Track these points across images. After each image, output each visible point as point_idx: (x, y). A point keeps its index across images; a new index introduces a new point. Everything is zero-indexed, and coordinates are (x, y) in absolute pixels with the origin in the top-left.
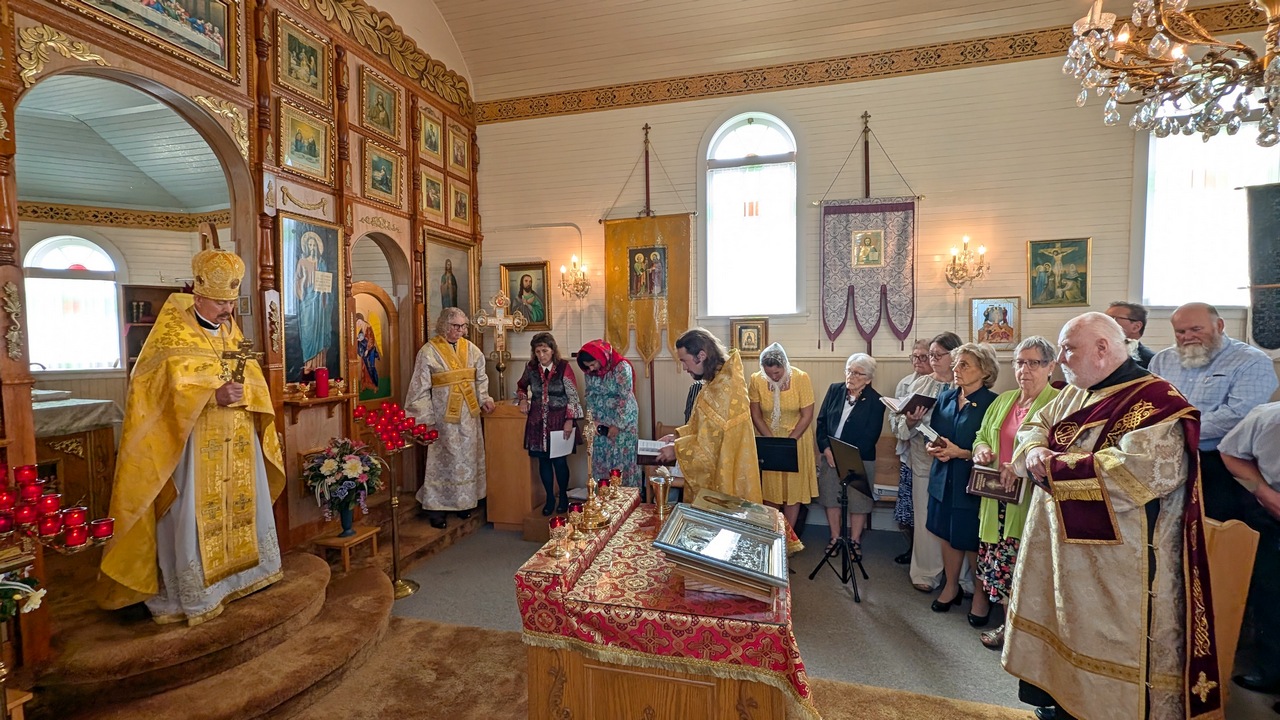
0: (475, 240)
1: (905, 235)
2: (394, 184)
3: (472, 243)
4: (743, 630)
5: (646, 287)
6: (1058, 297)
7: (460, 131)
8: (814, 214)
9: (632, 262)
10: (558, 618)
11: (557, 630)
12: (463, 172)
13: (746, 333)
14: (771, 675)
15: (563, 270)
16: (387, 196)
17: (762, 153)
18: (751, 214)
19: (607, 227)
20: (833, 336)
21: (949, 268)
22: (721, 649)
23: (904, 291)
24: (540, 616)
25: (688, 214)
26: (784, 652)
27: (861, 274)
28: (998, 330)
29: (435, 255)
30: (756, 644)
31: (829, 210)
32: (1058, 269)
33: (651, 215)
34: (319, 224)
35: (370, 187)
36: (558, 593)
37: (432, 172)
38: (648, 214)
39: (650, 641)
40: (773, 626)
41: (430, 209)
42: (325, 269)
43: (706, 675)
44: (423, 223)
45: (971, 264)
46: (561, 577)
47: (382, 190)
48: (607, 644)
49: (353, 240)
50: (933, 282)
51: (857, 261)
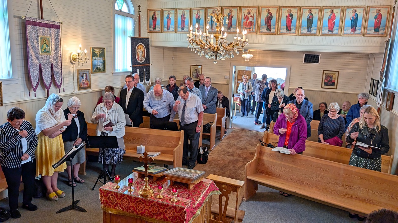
1: (57, 40)
6: (99, 69)
23: (59, 67)
28: (85, 82)
50: (66, 63)
51: (42, 51)
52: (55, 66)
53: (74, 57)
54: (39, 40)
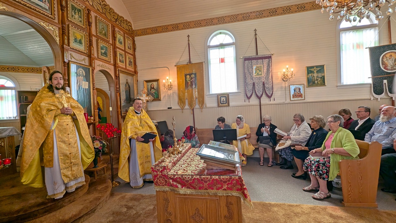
0: (135, 73)
1: (269, 66)
2: (108, 54)
3: (135, 74)
4: (227, 179)
5: (190, 86)
6: (316, 84)
7: (129, 38)
8: (241, 61)
9: (186, 78)
10: (166, 180)
11: (165, 185)
12: (131, 52)
13: (222, 99)
14: (237, 193)
15: (164, 81)
16: (106, 58)
17: (224, 43)
18: (222, 62)
19: (177, 67)
20: (249, 98)
21: (283, 75)
22: (220, 186)
23: (270, 83)
24: (160, 180)
25: (202, 62)
26: (241, 185)
27: (257, 79)
28: (298, 94)
29: (123, 78)
30: (231, 183)
31: (246, 59)
32: (315, 75)
33: (191, 63)
34: (84, 66)
35: (100, 55)
36: (165, 172)
37: (121, 51)
38: (190, 63)
39: (196, 185)
40: (236, 177)
41: (120, 63)
42: (86, 81)
43: (215, 195)
44: (118, 67)
45: (289, 74)
46: (166, 167)
47: (104, 56)
48: (182, 188)
49: (95, 71)
52: (266, 83)
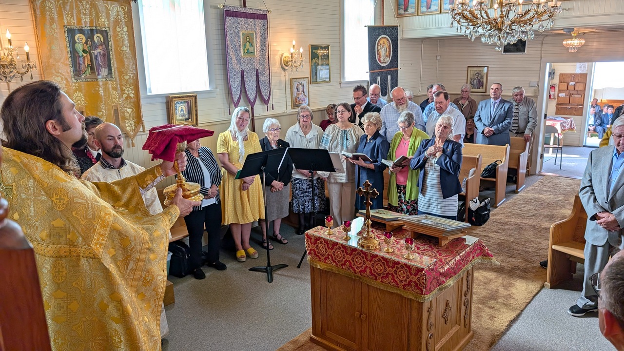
1: (264, 36)
5: (92, 69)
9: (73, 42)
23: (266, 74)
27: (246, 62)
32: (320, 61)
50: (275, 68)
51: (244, 52)
52: (261, 73)
53: (286, 59)
54: (241, 36)
